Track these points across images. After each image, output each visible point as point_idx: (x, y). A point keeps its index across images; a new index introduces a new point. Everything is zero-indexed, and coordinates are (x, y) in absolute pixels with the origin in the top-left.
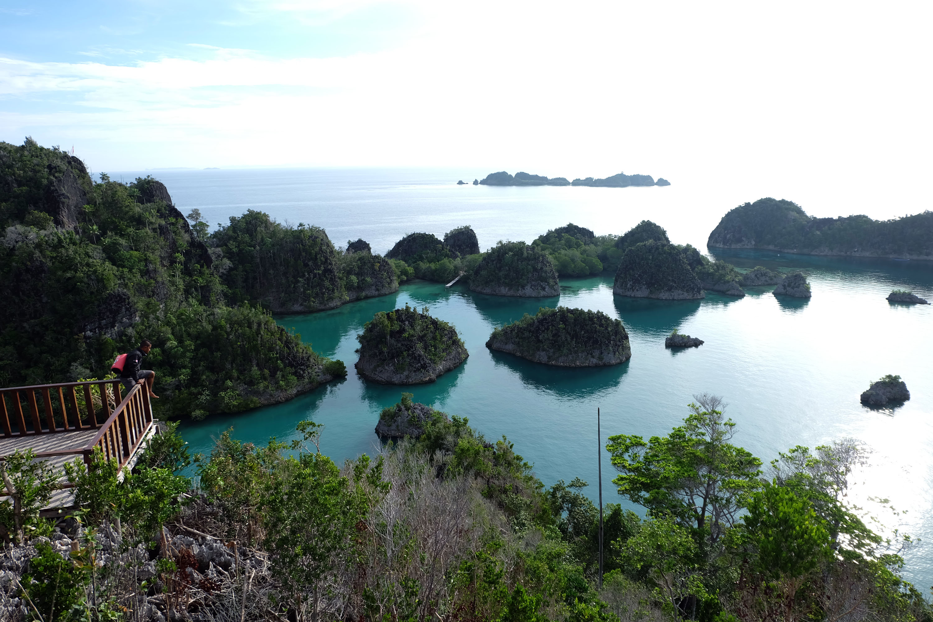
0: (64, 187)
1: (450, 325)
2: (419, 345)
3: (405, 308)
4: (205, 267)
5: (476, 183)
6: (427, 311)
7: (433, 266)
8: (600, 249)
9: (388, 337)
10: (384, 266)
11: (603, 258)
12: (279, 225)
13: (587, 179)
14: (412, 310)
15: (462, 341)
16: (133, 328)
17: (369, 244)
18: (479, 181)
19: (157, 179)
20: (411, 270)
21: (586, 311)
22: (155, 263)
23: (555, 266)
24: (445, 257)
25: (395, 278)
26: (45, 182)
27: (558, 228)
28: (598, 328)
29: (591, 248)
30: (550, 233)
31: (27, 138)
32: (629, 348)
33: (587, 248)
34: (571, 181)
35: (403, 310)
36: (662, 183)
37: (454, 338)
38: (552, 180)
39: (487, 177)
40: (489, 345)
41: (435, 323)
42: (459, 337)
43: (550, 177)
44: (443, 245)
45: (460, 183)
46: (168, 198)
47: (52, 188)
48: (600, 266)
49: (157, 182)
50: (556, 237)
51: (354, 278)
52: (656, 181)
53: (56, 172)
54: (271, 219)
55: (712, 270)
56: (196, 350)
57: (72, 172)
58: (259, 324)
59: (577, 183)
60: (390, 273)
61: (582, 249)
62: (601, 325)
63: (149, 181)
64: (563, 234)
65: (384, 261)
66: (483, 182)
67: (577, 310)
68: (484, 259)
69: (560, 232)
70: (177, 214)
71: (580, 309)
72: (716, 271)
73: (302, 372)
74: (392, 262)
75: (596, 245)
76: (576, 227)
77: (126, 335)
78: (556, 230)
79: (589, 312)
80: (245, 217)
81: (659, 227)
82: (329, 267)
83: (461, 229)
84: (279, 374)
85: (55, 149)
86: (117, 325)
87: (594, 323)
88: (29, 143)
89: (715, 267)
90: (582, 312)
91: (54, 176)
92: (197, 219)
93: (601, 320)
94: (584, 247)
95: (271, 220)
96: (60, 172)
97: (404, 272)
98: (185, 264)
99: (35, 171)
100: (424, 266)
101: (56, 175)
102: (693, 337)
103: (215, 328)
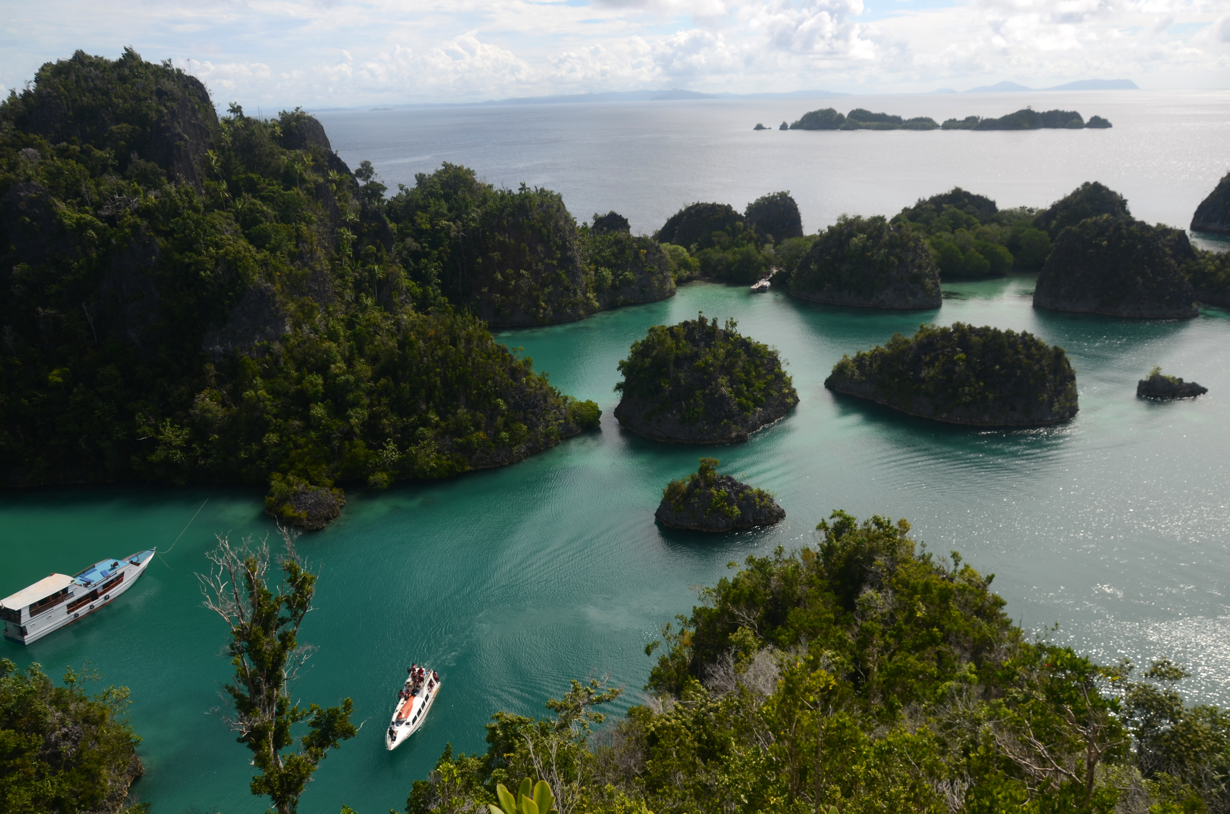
0: (179, 123)
1: (770, 349)
2: (723, 380)
3: (697, 320)
4: (384, 250)
5: (784, 127)
6: (734, 325)
7: (729, 256)
8: (1008, 231)
9: (671, 366)
10: (654, 255)
11: (1013, 245)
12: (490, 187)
13: (968, 119)
14: (709, 324)
15: (788, 376)
16: (281, 342)
17: (627, 220)
18: (789, 125)
19: (310, 114)
20: (694, 261)
21: (1003, 331)
22: (311, 243)
23: (935, 257)
24: (748, 242)
25: (670, 274)
26: (153, 115)
27: (935, 195)
28: (1025, 361)
29: (992, 229)
30: (921, 205)
31: (126, 49)
32: (1075, 397)
33: (987, 228)
34: (940, 123)
35: (694, 322)
36: (1099, 123)
37: (776, 370)
38: (909, 121)
39: (802, 119)
40: (830, 384)
41: (745, 344)
42: (784, 368)
43: (905, 117)
44: (745, 223)
45: (759, 127)
46: (326, 143)
47: (163, 125)
48: (1010, 258)
49: (310, 119)
50: (933, 210)
51: (606, 272)
52: (1086, 120)
53: (168, 100)
54: (478, 178)
55: (1212, 268)
56: (375, 379)
57: (190, 101)
58: (469, 341)
59: (951, 125)
60: (663, 265)
61: (977, 230)
62: (1029, 356)
63: (298, 116)
64: (945, 206)
65: (652, 245)
66: (796, 126)
67: (987, 329)
68: (815, 245)
69: (938, 201)
70: (342, 167)
71: (992, 328)
72: (1218, 269)
73: (534, 419)
74: (666, 247)
75: (1001, 224)
76: (967, 195)
77: (271, 354)
78: (933, 200)
79: (1009, 334)
80: (438, 174)
81: (1114, 193)
82: (569, 253)
83: (773, 197)
84: (500, 420)
85: (167, 65)
86: (258, 337)
87: (1018, 353)
88: (130, 56)
89: (1218, 262)
90: (996, 333)
91: (165, 106)
92: (369, 177)
93: (1029, 347)
94: (981, 228)
95: (478, 180)
96: (174, 100)
97: (685, 265)
98: (355, 245)
99: (139, 99)
100: (715, 254)
101: (168, 104)
102: (1187, 380)
103: (402, 345)
